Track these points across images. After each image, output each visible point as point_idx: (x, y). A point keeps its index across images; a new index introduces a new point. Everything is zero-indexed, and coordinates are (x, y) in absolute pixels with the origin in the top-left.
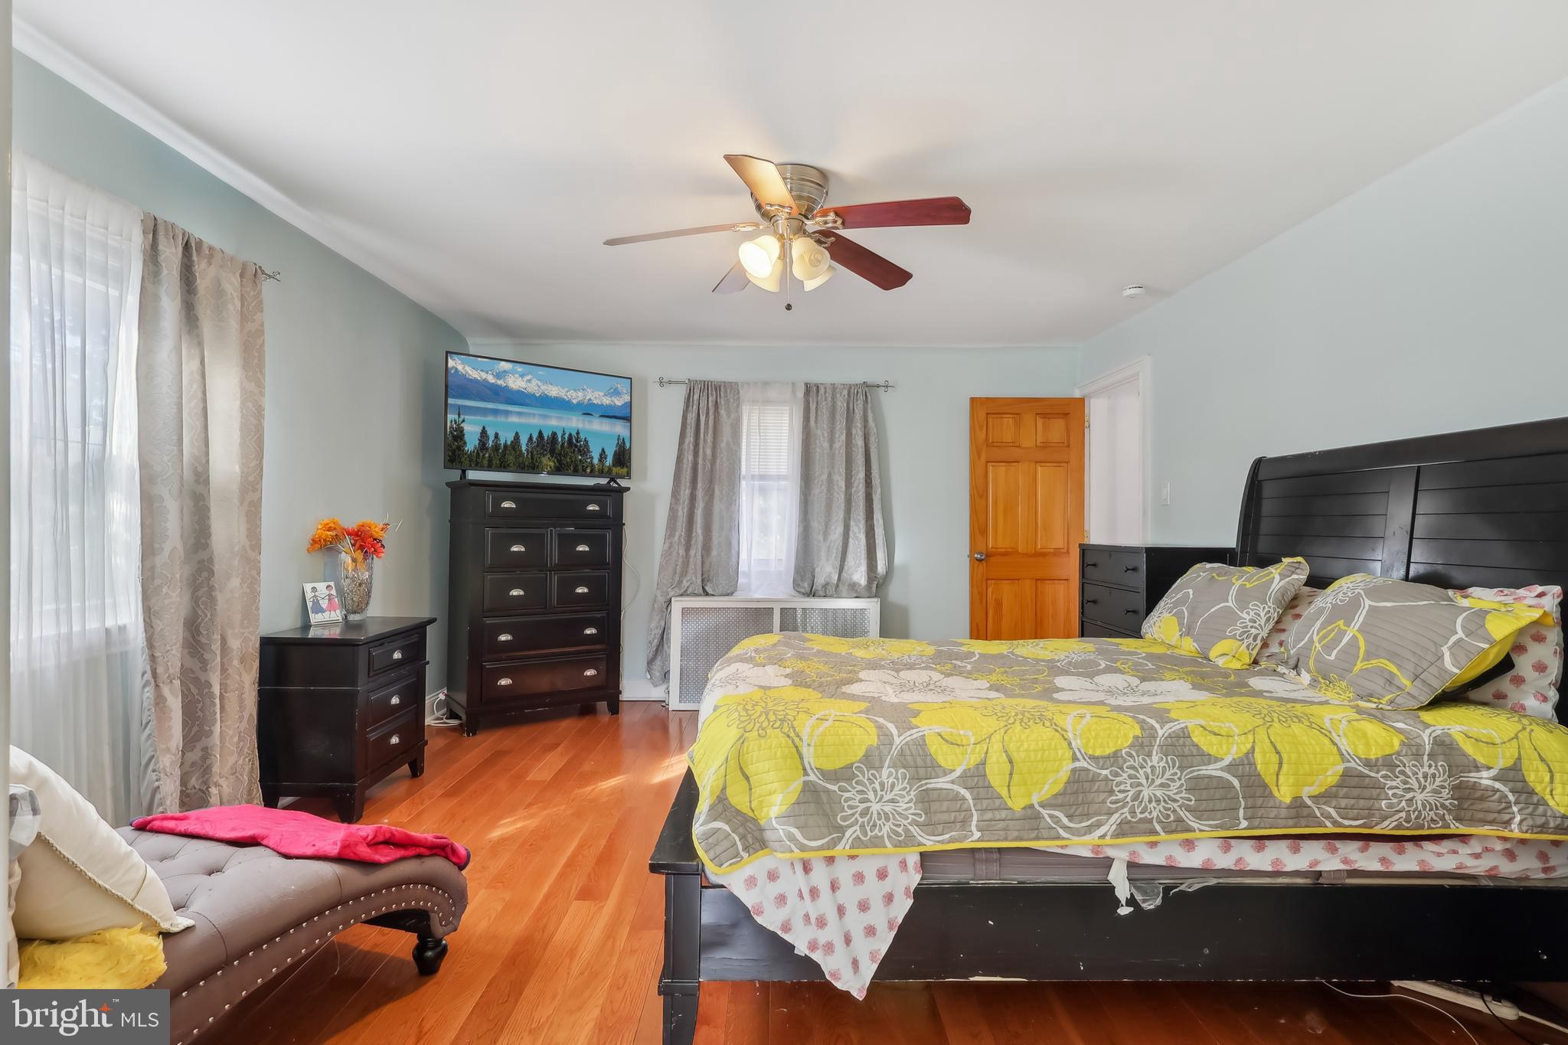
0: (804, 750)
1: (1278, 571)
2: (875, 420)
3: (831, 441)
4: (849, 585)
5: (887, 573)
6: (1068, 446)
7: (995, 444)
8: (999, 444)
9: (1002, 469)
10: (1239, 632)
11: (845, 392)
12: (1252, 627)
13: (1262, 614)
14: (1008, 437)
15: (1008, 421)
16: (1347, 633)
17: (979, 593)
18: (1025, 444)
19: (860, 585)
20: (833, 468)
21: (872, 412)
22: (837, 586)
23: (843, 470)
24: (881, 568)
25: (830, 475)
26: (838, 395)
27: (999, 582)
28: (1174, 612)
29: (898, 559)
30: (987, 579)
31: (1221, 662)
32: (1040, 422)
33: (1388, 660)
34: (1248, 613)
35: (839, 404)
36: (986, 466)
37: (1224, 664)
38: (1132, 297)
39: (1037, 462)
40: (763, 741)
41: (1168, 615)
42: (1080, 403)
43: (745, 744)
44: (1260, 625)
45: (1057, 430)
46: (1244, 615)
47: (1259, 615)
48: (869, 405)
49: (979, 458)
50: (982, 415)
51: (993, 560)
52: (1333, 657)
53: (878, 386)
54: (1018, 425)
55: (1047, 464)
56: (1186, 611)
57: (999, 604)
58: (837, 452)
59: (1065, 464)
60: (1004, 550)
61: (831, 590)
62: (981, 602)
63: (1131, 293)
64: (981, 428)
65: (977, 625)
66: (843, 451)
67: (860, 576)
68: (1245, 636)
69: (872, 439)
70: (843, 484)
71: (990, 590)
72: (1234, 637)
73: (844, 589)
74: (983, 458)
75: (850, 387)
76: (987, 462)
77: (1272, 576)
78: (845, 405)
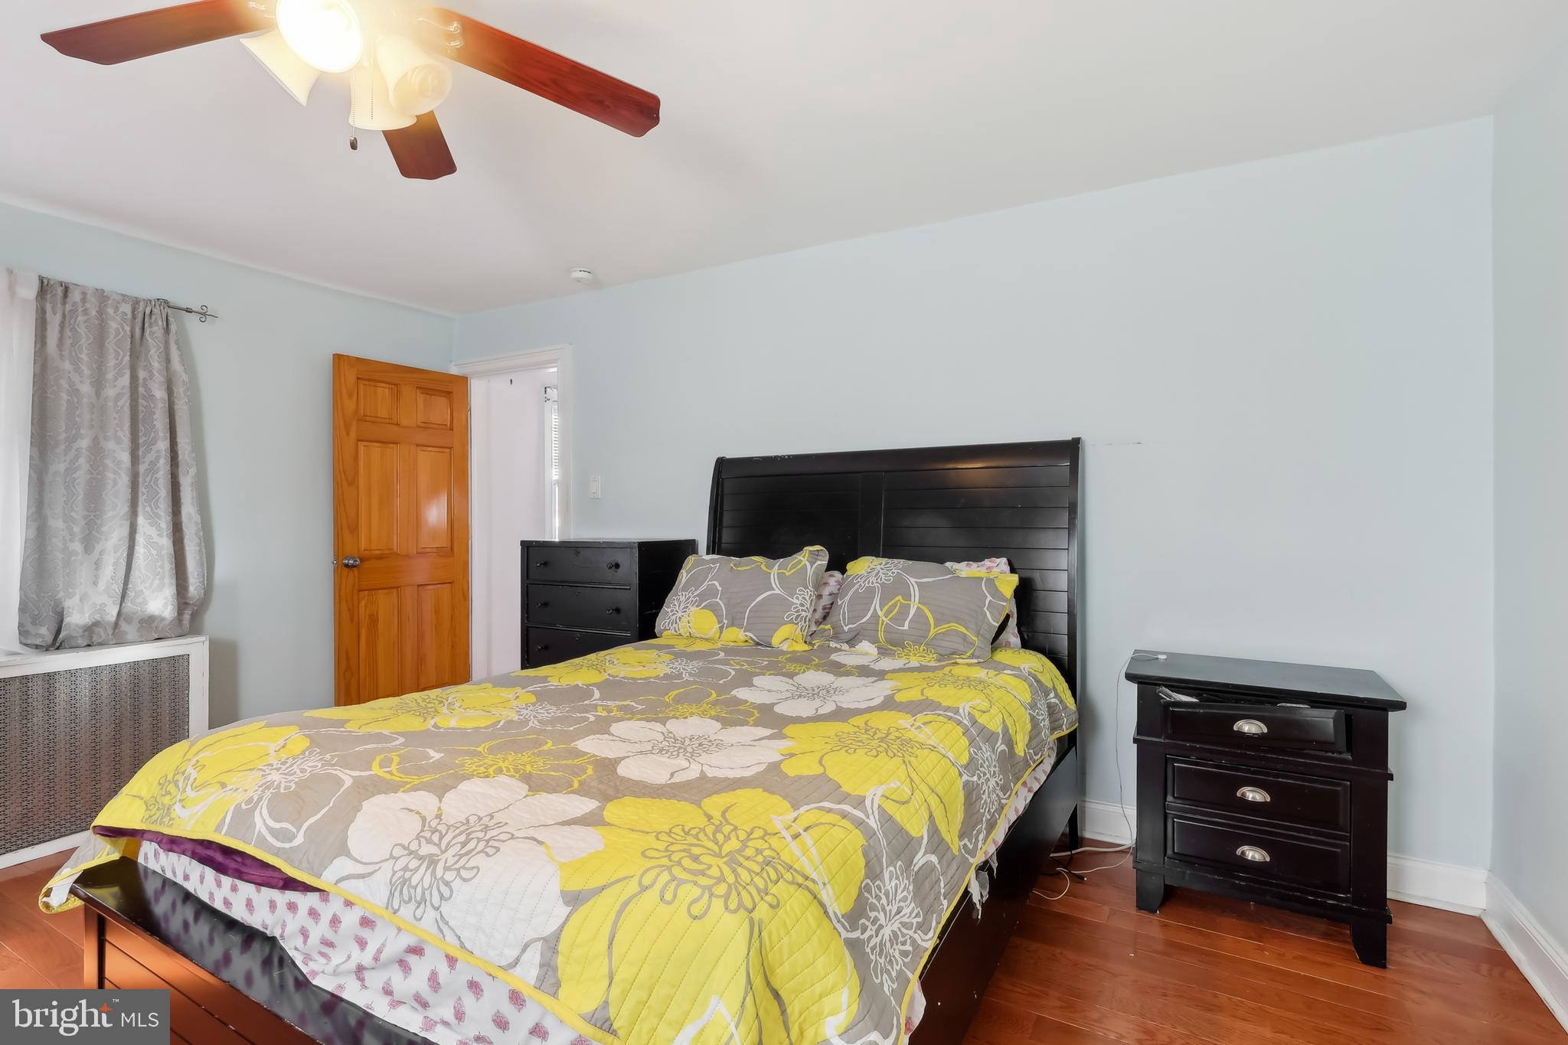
0: (824, 896)
1: (806, 558)
2: (183, 361)
3: (99, 384)
4: (142, 621)
5: (205, 594)
6: (452, 429)
7: (368, 419)
8: (373, 419)
9: (376, 448)
10: (794, 616)
11: (127, 308)
12: (802, 610)
13: (807, 598)
14: (383, 412)
15: (383, 391)
16: (912, 606)
17: (349, 609)
18: (404, 422)
19: (163, 619)
20: (103, 427)
21: (179, 349)
22: (116, 625)
23: (125, 434)
24: (194, 589)
25: (96, 440)
26: (111, 311)
27: (373, 592)
28: (702, 606)
29: (220, 572)
30: (360, 591)
31: (785, 647)
32: (421, 398)
33: (957, 623)
34: (797, 598)
35: (113, 325)
36: (357, 444)
37: (788, 648)
38: (578, 280)
39: (417, 445)
40: (781, 913)
41: (696, 608)
42: (463, 381)
43: (764, 934)
44: (807, 608)
45: (439, 411)
46: (795, 601)
47: (805, 599)
48: (172, 338)
49: (348, 434)
50: (351, 378)
51: (367, 565)
52: (906, 627)
53: (189, 311)
54: (397, 396)
55: (430, 449)
56: (720, 602)
57: (373, 620)
58: (110, 404)
59: (448, 450)
60: (378, 552)
61: (101, 634)
62: (352, 621)
63: (580, 276)
64: (350, 396)
65: (347, 652)
66: (125, 402)
67: (160, 602)
68: (799, 620)
69: (180, 391)
70: (125, 457)
71: (363, 603)
72: (791, 622)
73: (130, 630)
74: (353, 434)
75: (136, 302)
76: (358, 440)
77: (803, 563)
78: (128, 329)
